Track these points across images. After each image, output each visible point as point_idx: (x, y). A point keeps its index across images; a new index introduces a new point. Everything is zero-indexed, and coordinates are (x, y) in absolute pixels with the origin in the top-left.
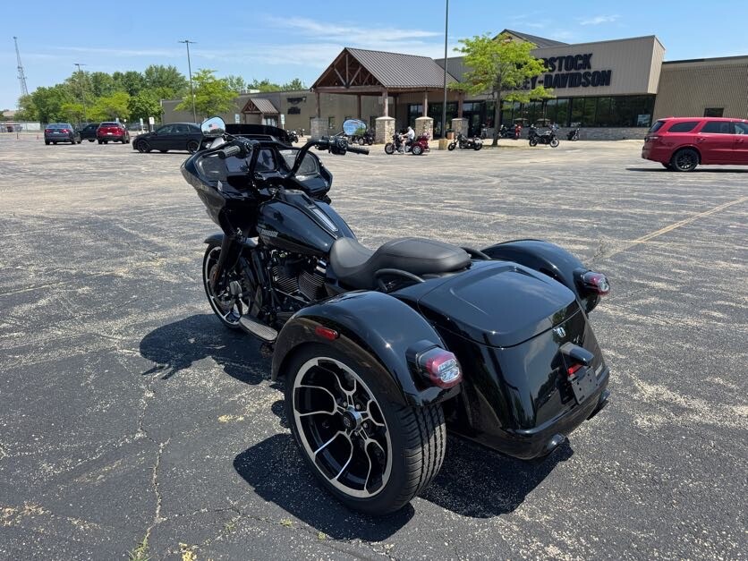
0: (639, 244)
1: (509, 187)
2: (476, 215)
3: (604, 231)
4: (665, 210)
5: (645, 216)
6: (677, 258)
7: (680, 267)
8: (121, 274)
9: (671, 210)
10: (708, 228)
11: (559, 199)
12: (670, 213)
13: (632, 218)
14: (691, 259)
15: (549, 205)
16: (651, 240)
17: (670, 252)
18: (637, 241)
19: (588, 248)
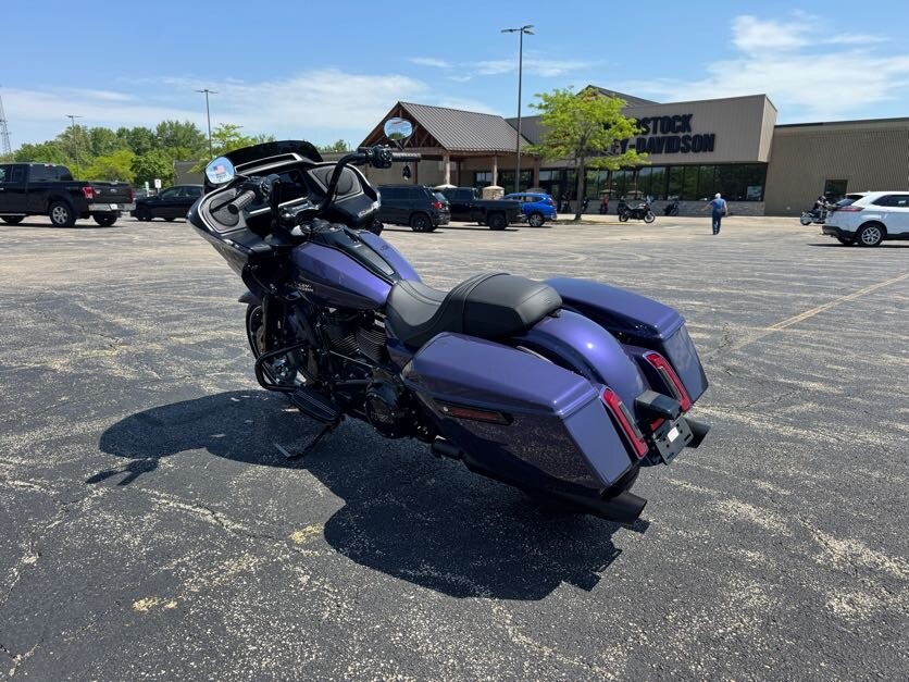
0: (775, 333)
1: (599, 265)
3: (726, 316)
4: (799, 292)
5: (776, 298)
6: (829, 350)
7: (836, 362)
8: (57, 367)
9: (806, 293)
10: (859, 314)
12: (805, 295)
13: (759, 301)
14: (848, 351)
16: (789, 327)
17: (818, 342)
18: (771, 329)
19: (708, 337)
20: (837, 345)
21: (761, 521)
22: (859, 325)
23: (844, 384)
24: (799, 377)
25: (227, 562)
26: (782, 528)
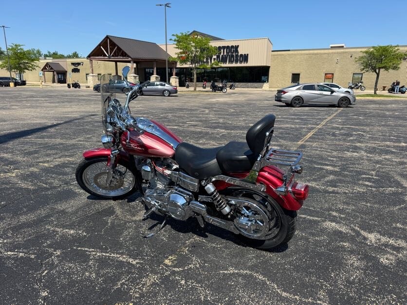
1: (216, 114)
2: (209, 130)
4: (300, 125)
6: (325, 151)
7: (331, 157)
10: (327, 134)
11: (245, 120)
12: (304, 126)
14: (332, 151)
15: (243, 124)
16: (306, 142)
18: (300, 143)
19: (279, 148)
20: (327, 149)
21: (341, 229)
22: (330, 139)
23: (339, 166)
24: (321, 164)
25: (144, 280)
26: (350, 231)
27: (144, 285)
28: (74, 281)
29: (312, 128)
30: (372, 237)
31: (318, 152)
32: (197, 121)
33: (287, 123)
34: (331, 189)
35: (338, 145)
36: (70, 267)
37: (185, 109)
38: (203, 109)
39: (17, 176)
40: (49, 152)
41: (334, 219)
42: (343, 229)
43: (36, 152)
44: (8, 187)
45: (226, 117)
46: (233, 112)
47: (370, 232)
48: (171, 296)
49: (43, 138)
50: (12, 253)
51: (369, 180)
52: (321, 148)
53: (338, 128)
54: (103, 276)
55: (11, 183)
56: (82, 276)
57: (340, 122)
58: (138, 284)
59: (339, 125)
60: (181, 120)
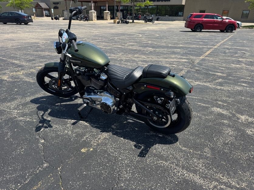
0: (203, 59)
1: (146, 38)
2: (141, 48)
3: (189, 54)
4: (202, 46)
5: (198, 48)
6: (218, 63)
7: (221, 67)
8: (6, 79)
10: (220, 52)
11: (166, 42)
12: (205, 47)
13: (194, 49)
14: (223, 63)
15: (164, 44)
16: (206, 57)
17: (214, 61)
18: (201, 57)
19: (187, 61)
20: (219, 62)
21: (223, 112)
22: (222, 55)
23: (226, 73)
24: (214, 72)
25: (99, 136)
26: (229, 114)
27: (99, 139)
28: (59, 135)
29: (210, 48)
30: (243, 118)
31: (213, 64)
32: (134, 42)
33: (194, 44)
34: (219, 87)
35: (227, 60)
36: (56, 128)
37: (126, 34)
38: (138, 35)
39: (23, 74)
40: (41, 60)
41: (219, 106)
42: (225, 112)
43: (34, 60)
44: (18, 80)
45: (153, 39)
46: (158, 36)
47: (242, 115)
48: (115, 146)
49: (38, 51)
50: (23, 118)
51: (245, 82)
52: (215, 61)
53: (228, 49)
54: (75, 133)
55: (20, 78)
56: (63, 133)
57: (230, 45)
58: (96, 138)
59: (229, 46)
60: (123, 42)
